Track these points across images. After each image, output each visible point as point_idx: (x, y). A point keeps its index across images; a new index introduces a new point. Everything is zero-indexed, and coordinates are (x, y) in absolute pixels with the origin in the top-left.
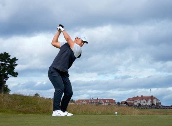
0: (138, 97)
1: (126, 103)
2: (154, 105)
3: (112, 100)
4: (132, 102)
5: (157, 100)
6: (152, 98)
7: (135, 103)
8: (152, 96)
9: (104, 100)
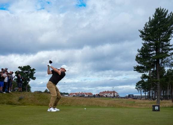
0: (105, 91)
1: (99, 95)
2: (115, 96)
3: (91, 93)
4: (102, 94)
5: (117, 93)
6: (114, 92)
7: (104, 95)
8: (114, 91)
9: (86, 94)
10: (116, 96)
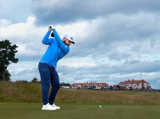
0: (129, 80)
1: (118, 86)
2: (144, 88)
3: (105, 83)
4: (124, 85)
5: (147, 83)
6: (143, 82)
7: (127, 87)
8: (143, 80)
9: (98, 84)
10: (146, 88)
